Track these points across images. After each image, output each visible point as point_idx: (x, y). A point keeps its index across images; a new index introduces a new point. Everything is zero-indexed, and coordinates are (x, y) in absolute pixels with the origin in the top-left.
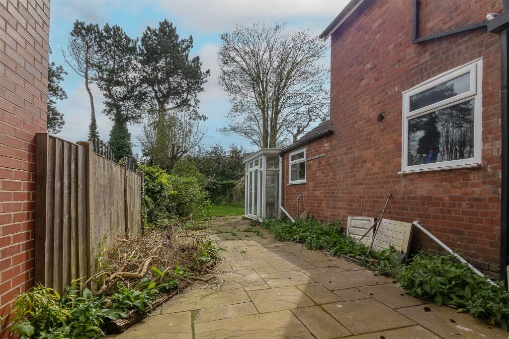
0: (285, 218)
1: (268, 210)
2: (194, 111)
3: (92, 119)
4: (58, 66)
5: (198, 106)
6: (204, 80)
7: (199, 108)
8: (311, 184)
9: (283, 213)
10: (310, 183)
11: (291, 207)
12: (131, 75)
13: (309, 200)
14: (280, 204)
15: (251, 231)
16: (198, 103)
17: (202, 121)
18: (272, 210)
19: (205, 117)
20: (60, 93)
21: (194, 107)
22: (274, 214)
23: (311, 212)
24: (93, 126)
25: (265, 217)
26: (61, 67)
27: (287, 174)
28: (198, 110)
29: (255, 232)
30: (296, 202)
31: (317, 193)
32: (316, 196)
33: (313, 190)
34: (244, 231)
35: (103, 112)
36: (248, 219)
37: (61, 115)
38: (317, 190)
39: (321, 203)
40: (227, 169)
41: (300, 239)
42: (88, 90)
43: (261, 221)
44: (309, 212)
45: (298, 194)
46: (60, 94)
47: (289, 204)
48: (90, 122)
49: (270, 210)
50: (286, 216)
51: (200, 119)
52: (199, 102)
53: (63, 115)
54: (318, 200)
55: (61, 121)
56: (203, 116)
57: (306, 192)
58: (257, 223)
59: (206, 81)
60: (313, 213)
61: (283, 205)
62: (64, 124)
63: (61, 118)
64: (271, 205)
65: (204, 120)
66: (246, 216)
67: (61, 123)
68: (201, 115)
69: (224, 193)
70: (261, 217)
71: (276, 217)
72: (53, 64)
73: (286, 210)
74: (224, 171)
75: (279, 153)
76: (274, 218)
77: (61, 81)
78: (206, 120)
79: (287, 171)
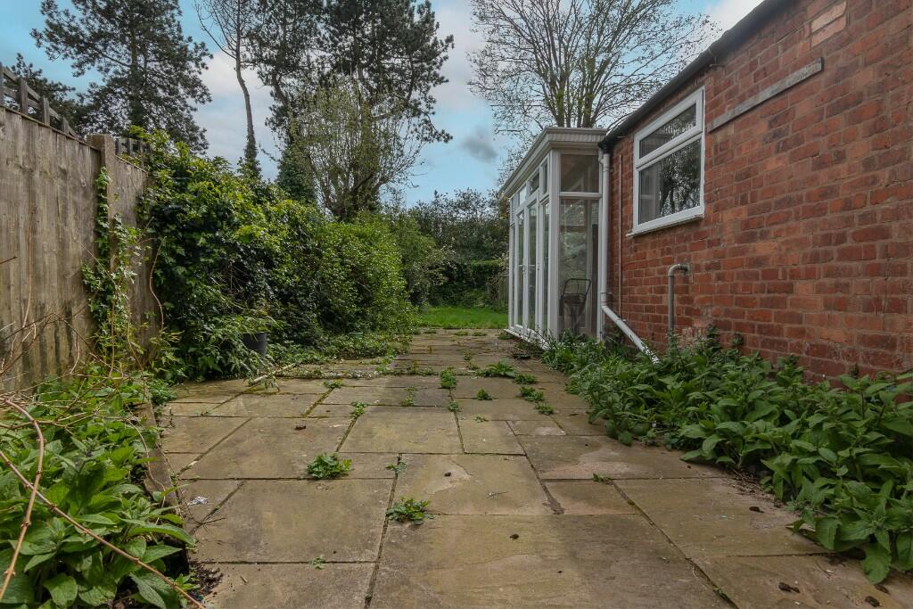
0: (617, 342)
1: (567, 317)
2: (426, 122)
3: (248, 137)
4: (199, 43)
5: (431, 111)
6: (443, 55)
7: (433, 113)
8: (731, 218)
9: (611, 328)
10: (727, 215)
11: (638, 309)
12: (314, 55)
13: (719, 278)
14: (602, 298)
15: (505, 376)
16: (432, 105)
17: (442, 143)
18: (578, 319)
19: (447, 135)
20: (199, 91)
21: (426, 114)
22: (584, 330)
23: (726, 326)
24: (251, 150)
25: (556, 336)
26: (203, 45)
27: (627, 202)
28: (433, 119)
29: (521, 380)
30: (662, 291)
31: (762, 248)
32: (757, 262)
33: (740, 240)
34: (487, 375)
35: (266, 124)
36: (513, 337)
37: (201, 130)
38: (764, 236)
39: (789, 289)
40: (487, 237)
41: (719, 450)
42: (242, 82)
43: (545, 346)
44: (717, 325)
45: (671, 262)
46: (199, 93)
47: (633, 300)
48: (245, 142)
49: (573, 315)
50: (623, 334)
51: (438, 139)
52: (434, 102)
53: (205, 131)
54: (770, 274)
55: (200, 141)
56: (443, 132)
57: (706, 251)
58: (533, 351)
59: (446, 58)
60: (739, 326)
61: (611, 302)
62: (207, 148)
63: (203, 137)
64: (573, 304)
65: (446, 141)
66: (511, 330)
67: (203, 145)
68: (440, 131)
69: (480, 284)
70: (545, 332)
71: (591, 337)
72: (190, 39)
73: (621, 317)
74: (480, 242)
75: (600, 145)
76: (583, 339)
77: (203, 70)
78: (450, 141)
79: (627, 196)
